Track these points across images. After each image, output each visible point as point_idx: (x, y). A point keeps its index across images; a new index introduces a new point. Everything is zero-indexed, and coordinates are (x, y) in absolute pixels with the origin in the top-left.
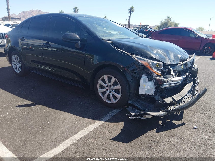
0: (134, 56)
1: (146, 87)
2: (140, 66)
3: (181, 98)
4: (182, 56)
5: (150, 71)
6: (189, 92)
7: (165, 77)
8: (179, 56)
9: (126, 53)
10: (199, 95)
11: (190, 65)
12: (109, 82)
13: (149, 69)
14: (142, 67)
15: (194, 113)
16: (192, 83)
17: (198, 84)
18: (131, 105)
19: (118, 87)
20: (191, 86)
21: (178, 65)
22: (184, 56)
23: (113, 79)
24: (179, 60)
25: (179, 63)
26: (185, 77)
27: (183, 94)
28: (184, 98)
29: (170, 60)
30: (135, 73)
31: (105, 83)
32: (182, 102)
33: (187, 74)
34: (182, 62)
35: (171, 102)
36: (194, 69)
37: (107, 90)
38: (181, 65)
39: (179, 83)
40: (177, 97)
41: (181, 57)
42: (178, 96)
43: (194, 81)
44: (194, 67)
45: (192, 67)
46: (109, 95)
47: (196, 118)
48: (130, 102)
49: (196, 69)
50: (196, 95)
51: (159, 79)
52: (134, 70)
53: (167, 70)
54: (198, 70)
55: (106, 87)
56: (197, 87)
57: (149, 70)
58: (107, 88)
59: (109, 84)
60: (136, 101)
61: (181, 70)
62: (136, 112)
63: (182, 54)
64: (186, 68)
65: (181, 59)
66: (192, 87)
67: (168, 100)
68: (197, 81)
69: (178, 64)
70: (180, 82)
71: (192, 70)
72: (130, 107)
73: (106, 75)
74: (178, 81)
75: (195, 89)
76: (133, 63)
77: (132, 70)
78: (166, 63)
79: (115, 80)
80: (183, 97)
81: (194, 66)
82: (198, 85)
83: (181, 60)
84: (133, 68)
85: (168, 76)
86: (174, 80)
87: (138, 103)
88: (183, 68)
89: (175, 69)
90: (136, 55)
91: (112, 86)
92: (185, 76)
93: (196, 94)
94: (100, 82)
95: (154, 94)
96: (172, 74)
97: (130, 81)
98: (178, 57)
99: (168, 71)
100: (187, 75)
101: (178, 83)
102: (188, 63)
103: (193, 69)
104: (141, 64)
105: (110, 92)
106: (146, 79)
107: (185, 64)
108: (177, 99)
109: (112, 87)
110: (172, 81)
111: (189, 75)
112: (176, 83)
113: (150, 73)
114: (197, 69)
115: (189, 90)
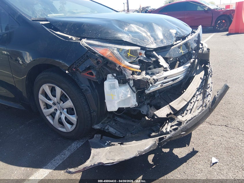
0: (84, 42)
1: (116, 98)
2: (97, 59)
3: (186, 103)
4: (179, 31)
5: (118, 65)
6: (199, 89)
7: (150, 73)
8: (173, 32)
9: (70, 37)
10: (216, 100)
11: (195, 45)
12: (55, 96)
13: (116, 62)
14: (100, 60)
15: (210, 126)
16: (203, 73)
17: (212, 74)
18: (98, 131)
19: (69, 103)
20: (201, 78)
21: (173, 47)
22: (183, 30)
23: (58, 91)
24: (175, 39)
25: (175, 43)
26: (190, 67)
27: (188, 96)
28: (192, 101)
29: (155, 39)
30: (91, 74)
31: (50, 100)
32: (187, 111)
33: (192, 60)
34: (180, 41)
35: (168, 115)
36: (203, 50)
37: (56, 110)
38: (179, 47)
39: (178, 78)
40: (177, 104)
41: (176, 34)
42: (181, 102)
43: (206, 69)
44: (202, 47)
45: (198, 48)
46: (60, 119)
47: (215, 138)
48: (97, 127)
49: (205, 49)
50: (209, 96)
51: (139, 78)
52: (89, 68)
53: (153, 59)
54: (209, 52)
55: (52, 105)
56: (210, 81)
57: (115, 65)
58: (55, 107)
59: (55, 98)
60: (109, 122)
61: (180, 55)
62: (106, 144)
63: (178, 28)
64: (188, 51)
65: (178, 36)
66: (204, 80)
67: (163, 112)
68: (209, 70)
69: (173, 45)
70: (181, 77)
71: (200, 54)
72: (95, 136)
73: (45, 85)
74: (177, 76)
75: (207, 84)
76: (84, 54)
77: (85, 70)
78: (147, 46)
79: (61, 91)
80: (188, 101)
81: (202, 45)
82: (211, 77)
83: (178, 39)
84: (87, 64)
85: (155, 70)
86: (168, 76)
87: (114, 124)
88: (182, 51)
89: (167, 56)
90: (88, 38)
91: (60, 102)
92: (189, 64)
93: (209, 94)
94: (41, 97)
95: (137, 105)
96: (162, 66)
97: (86, 90)
98: (171, 34)
99: (154, 61)
100: (191, 63)
101: (176, 79)
102: (190, 41)
103: (200, 51)
104: (100, 56)
105: (61, 113)
106: (114, 82)
107: (186, 44)
108: (178, 108)
109: (61, 104)
110: (165, 78)
111: (194, 61)
112: (173, 80)
113: (118, 69)
114: (208, 49)
115: (198, 86)
